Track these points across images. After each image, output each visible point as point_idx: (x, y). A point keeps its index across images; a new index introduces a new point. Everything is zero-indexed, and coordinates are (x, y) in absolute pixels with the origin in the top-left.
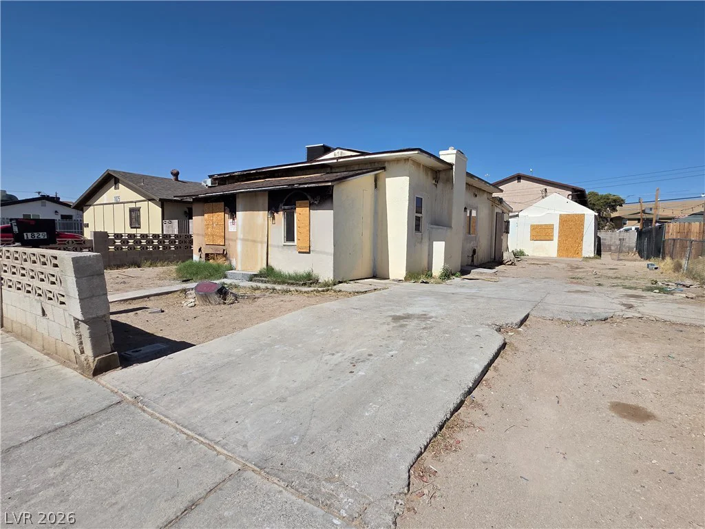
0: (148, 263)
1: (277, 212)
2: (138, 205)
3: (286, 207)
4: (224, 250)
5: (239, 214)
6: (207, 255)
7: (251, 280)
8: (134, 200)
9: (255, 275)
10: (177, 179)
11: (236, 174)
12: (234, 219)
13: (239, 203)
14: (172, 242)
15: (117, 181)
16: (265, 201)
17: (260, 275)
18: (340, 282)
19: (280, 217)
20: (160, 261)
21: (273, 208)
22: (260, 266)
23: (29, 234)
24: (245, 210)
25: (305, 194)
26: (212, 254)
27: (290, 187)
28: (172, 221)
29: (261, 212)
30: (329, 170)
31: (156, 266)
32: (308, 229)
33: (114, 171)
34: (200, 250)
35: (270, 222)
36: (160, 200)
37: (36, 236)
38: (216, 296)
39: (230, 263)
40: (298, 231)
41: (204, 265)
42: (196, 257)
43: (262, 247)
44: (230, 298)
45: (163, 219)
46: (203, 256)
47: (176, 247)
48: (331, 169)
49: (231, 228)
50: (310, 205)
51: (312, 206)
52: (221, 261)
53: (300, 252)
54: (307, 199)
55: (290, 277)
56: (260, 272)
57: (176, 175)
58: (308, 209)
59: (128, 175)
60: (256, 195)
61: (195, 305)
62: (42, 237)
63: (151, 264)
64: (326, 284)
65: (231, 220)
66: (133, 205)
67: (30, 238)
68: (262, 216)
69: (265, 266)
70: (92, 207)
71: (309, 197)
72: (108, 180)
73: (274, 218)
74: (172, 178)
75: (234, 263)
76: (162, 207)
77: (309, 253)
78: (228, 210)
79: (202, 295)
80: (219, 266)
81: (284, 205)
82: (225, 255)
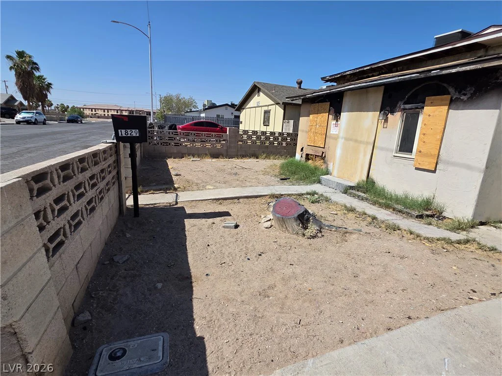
0: (265, 155)
1: (392, 112)
2: (270, 108)
3: (408, 106)
4: (323, 153)
5: (344, 115)
6: (307, 155)
7: (345, 192)
8: (267, 104)
9: (352, 188)
10: (300, 87)
11: (348, 73)
12: (337, 121)
13: (346, 102)
14: (284, 139)
15: (259, 90)
16: (377, 98)
17: (358, 188)
18: (482, 224)
19: (396, 120)
20: (273, 154)
21: (387, 107)
22: (358, 177)
23: (123, 131)
24: (351, 110)
25: (445, 85)
26: (312, 155)
27: (422, 76)
28: (290, 121)
29: (371, 114)
30: (481, 52)
31: (269, 159)
32: (439, 137)
33: (258, 83)
34: (302, 149)
35: (380, 126)
36: (283, 103)
37: (129, 133)
38: (295, 224)
39: (327, 166)
40: (420, 139)
41: (303, 165)
42: (298, 156)
43: (365, 155)
44: (312, 228)
45: (284, 119)
46: (304, 156)
47: (287, 144)
48: (487, 50)
49: (333, 130)
50: (451, 101)
51: (453, 103)
52: (319, 163)
53: (417, 169)
54: (449, 94)
55: (398, 200)
56: (358, 184)
57: (300, 83)
58: (446, 108)
59: (266, 85)
60: (367, 92)
61: (271, 226)
62: (134, 135)
63: (266, 157)
64: (459, 227)
65: (334, 122)
66: (266, 108)
67: (124, 135)
68: (370, 118)
69: (364, 178)
70: (245, 110)
71: (451, 90)
72: (254, 90)
73: (386, 120)
74: (297, 86)
75: (331, 167)
76: (284, 110)
77: (434, 172)
78: (332, 110)
79: (278, 218)
80: (316, 168)
81: (405, 103)
82: (323, 157)
